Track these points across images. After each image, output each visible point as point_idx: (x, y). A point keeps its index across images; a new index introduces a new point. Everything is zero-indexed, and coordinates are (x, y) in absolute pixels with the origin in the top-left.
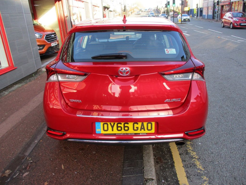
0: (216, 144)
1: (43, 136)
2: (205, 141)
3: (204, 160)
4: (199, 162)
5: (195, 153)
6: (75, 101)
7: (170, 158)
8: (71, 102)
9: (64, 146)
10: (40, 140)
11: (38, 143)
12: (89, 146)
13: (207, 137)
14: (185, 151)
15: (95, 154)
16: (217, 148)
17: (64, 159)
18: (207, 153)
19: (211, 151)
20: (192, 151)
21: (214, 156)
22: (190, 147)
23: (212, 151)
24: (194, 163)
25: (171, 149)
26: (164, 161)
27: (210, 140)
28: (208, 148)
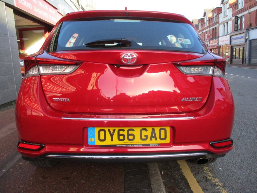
0: (241, 168)
1: (14, 164)
2: (226, 165)
3: (231, 188)
4: (225, 190)
5: (217, 180)
6: (61, 100)
7: (186, 187)
8: (55, 102)
9: (42, 175)
10: (10, 168)
11: (6, 172)
12: (77, 174)
13: (227, 162)
14: (203, 177)
15: (84, 184)
16: (244, 173)
17: (41, 191)
18: (233, 179)
19: (236, 177)
20: (212, 178)
21: (243, 182)
22: (209, 173)
23: (238, 177)
24: (219, 191)
25: (185, 175)
26: (179, 191)
27: (232, 165)
28: (232, 173)
